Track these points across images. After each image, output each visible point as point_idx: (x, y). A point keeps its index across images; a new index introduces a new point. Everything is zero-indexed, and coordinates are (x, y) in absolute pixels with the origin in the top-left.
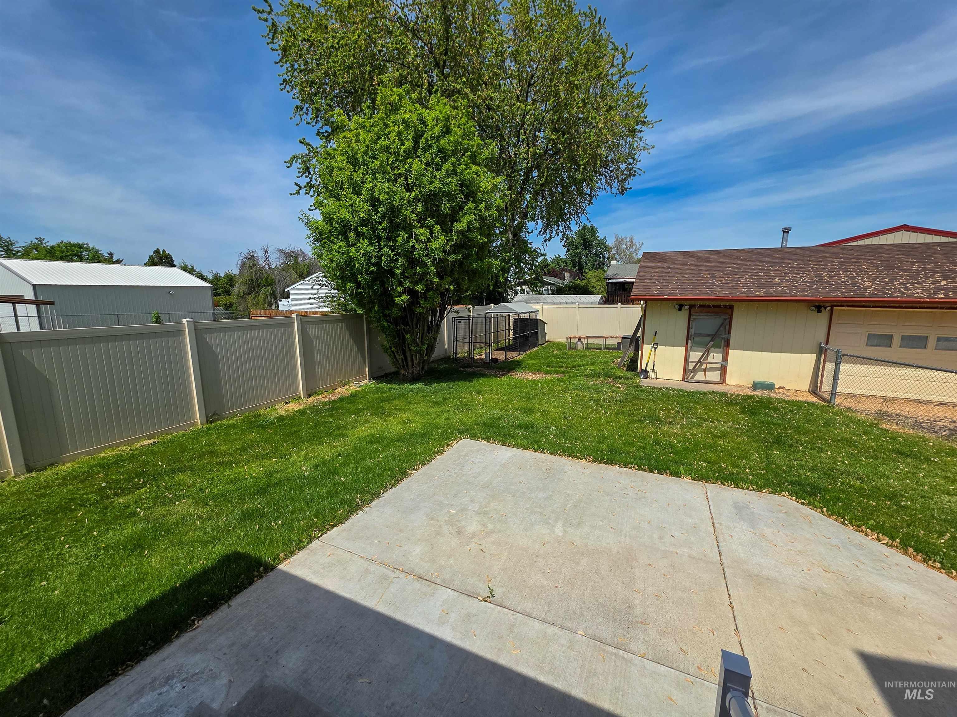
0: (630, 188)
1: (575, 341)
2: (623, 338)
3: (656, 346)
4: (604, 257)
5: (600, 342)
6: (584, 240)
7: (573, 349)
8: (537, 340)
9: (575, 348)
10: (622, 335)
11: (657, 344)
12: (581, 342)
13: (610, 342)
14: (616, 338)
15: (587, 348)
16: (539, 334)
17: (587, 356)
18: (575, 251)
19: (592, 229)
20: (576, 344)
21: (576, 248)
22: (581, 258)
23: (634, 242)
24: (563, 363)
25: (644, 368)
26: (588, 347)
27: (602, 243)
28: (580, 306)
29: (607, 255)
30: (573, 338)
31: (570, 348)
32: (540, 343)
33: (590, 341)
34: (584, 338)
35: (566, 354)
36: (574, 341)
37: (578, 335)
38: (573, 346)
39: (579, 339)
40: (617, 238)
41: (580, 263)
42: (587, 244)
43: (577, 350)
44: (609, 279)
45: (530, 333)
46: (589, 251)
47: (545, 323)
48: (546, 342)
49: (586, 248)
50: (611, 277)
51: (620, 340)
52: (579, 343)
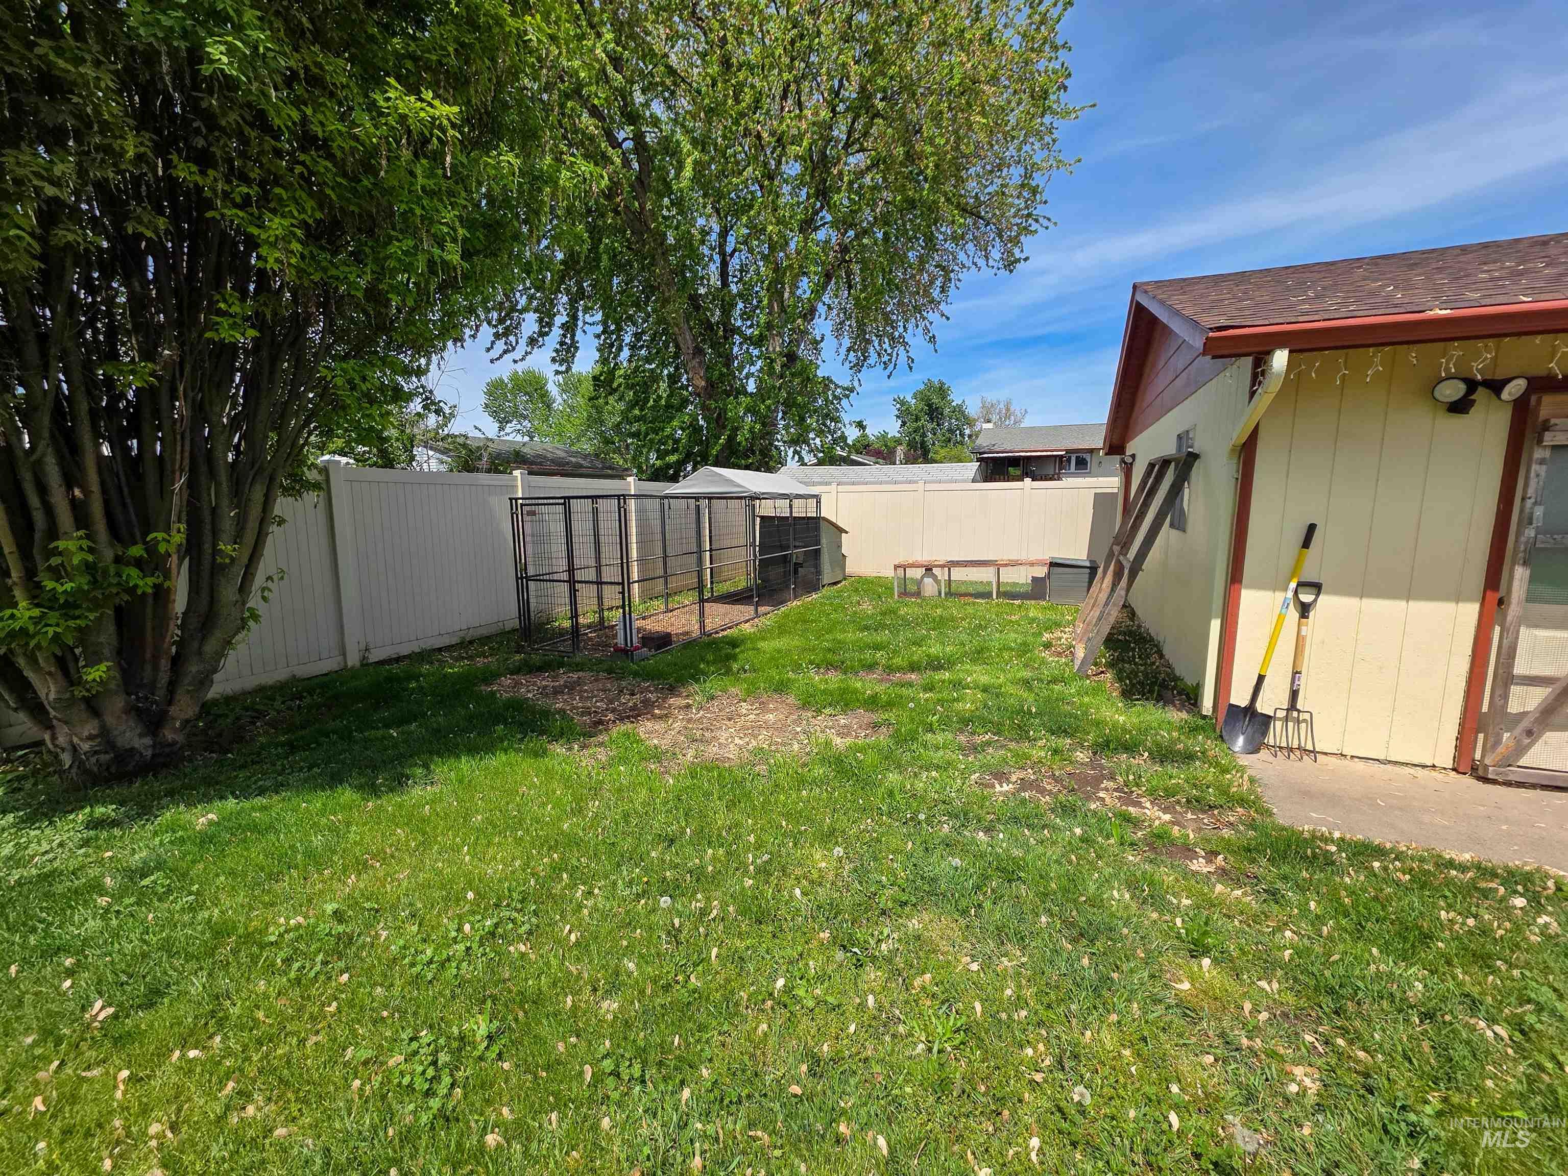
0: (1026, 259)
1: (918, 573)
2: (1053, 565)
3: (1306, 598)
4: (962, 435)
5: (986, 575)
6: (930, 406)
7: (913, 595)
8: (819, 572)
9: (918, 594)
10: (1047, 556)
11: (1317, 587)
12: (935, 577)
13: (1010, 576)
14: (1032, 564)
15: (949, 594)
16: (825, 558)
17: (953, 619)
18: (915, 425)
19: (941, 388)
20: (919, 583)
21: (917, 419)
22: (924, 435)
23: (1012, 409)
24: (877, 647)
25: (1240, 697)
26: (953, 592)
27: (959, 411)
28: (929, 487)
29: (967, 432)
30: (912, 566)
31: (904, 593)
32: (827, 578)
33: (958, 574)
34: (942, 566)
35: (893, 612)
36: (916, 573)
37: (925, 557)
38: (912, 588)
39: (929, 569)
40: (983, 402)
41: (923, 443)
42: (934, 412)
43: (924, 599)
44: (981, 453)
45: (797, 553)
46: (938, 425)
47: (842, 531)
48: (845, 579)
49: (932, 419)
50: (986, 449)
51: (1041, 572)
52: (928, 581)
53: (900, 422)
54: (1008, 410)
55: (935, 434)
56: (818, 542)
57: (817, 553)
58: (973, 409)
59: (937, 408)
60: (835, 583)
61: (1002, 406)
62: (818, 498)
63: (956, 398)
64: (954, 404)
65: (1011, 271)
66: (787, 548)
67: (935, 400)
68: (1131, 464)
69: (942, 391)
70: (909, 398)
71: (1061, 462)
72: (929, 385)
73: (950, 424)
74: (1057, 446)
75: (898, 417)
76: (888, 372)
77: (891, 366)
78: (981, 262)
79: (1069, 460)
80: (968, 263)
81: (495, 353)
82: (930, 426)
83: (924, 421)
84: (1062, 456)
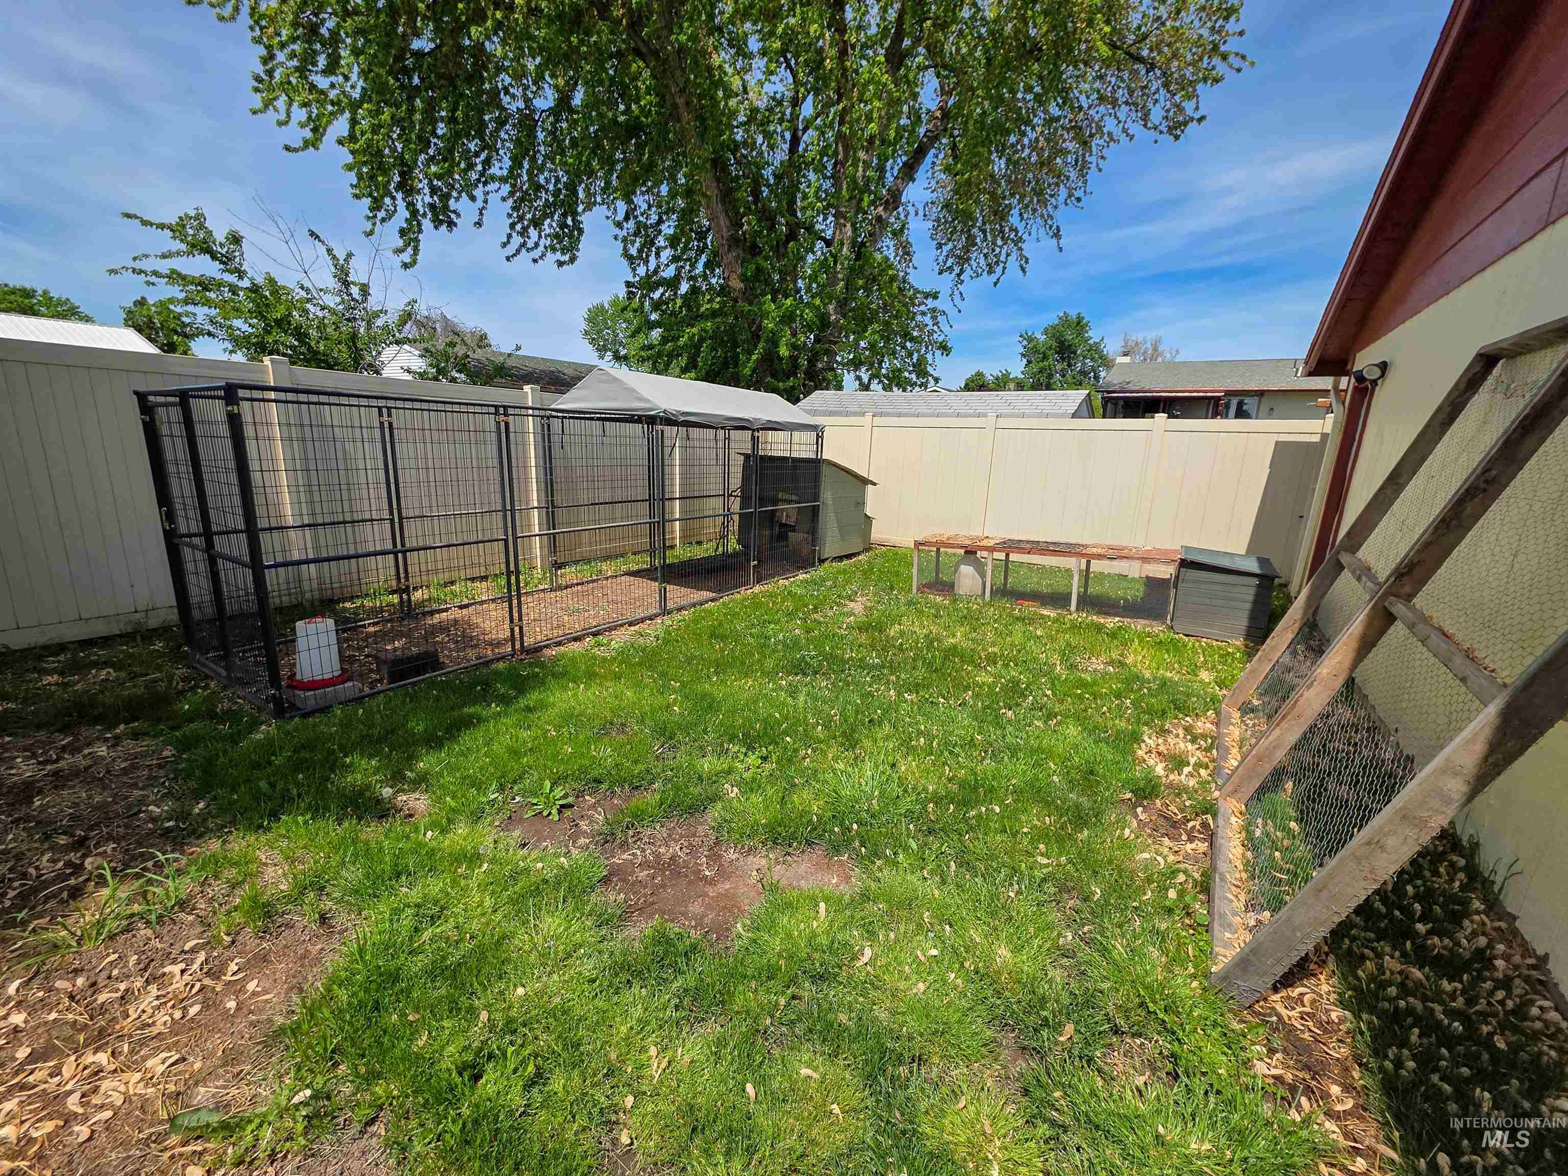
1: (955, 556)
2: (1185, 564)
6: (1061, 343)
7: (942, 591)
9: (952, 588)
10: (1180, 551)
12: (979, 565)
14: (1151, 558)
15: (1001, 592)
16: (829, 520)
19: (1078, 323)
20: (955, 571)
21: (1045, 358)
26: (1009, 589)
27: (1095, 350)
30: (949, 544)
31: (930, 586)
32: (830, 550)
34: (991, 550)
37: (971, 532)
38: (945, 577)
39: (970, 552)
42: (1066, 351)
44: (1108, 392)
45: (787, 510)
46: (1069, 365)
47: (865, 481)
48: (867, 550)
49: (1063, 359)
50: (1117, 388)
51: (1166, 571)
52: (967, 570)
53: (1025, 361)
54: (1155, 349)
55: (1064, 376)
56: (816, 497)
57: (815, 511)
58: (1111, 347)
59: (1070, 346)
60: (849, 556)
61: (1149, 345)
62: (818, 432)
63: (1094, 335)
64: (1091, 342)
65: (1177, 138)
66: (775, 502)
67: (1069, 336)
68: (1374, 382)
69: (1080, 325)
70: (1038, 335)
71: (1217, 405)
72: (1065, 321)
73: (1084, 364)
74: (1215, 385)
75: (1023, 355)
76: (994, 277)
77: (999, 269)
78: (1136, 128)
79: (1227, 406)
80: (1117, 132)
81: (511, 249)
82: (1059, 367)
83: (1053, 357)
84: (1219, 398)
